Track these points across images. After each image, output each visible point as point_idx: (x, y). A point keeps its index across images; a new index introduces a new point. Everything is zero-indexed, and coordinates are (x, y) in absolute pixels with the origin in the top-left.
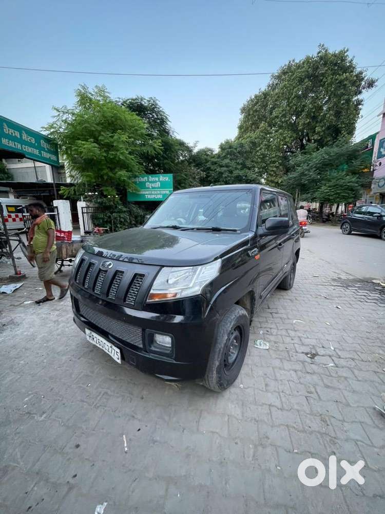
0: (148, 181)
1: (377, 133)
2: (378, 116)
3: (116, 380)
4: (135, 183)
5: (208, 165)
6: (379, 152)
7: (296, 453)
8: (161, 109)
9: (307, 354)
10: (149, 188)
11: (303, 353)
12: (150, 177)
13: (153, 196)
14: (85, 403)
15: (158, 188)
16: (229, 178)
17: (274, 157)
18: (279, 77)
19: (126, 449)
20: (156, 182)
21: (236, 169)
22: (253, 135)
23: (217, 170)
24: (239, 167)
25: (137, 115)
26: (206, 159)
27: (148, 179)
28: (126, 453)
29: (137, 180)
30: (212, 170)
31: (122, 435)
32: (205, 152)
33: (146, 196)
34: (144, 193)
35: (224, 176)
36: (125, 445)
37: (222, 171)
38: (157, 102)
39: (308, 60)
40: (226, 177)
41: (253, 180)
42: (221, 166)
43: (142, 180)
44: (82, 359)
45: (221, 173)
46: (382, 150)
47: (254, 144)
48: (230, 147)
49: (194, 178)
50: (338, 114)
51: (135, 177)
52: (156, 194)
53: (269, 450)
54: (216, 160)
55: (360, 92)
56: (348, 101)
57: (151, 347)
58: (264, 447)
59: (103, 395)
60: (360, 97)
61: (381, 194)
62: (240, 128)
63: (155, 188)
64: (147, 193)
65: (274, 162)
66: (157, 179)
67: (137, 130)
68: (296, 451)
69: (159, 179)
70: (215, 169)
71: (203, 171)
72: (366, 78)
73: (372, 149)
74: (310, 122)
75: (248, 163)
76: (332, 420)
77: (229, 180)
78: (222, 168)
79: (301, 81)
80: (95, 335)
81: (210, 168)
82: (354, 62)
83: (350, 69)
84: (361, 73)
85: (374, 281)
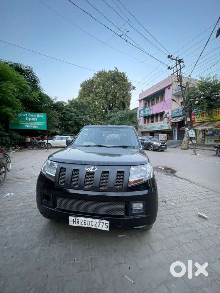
0: (28, 116)
1: (138, 107)
2: (138, 101)
3: (91, 248)
4: (17, 117)
5: (64, 111)
6: (140, 115)
7: (192, 242)
8: (35, 74)
9: (163, 202)
10: (28, 121)
11: (161, 202)
12: (29, 114)
13: (31, 126)
14: (83, 272)
15: (35, 121)
16: (77, 119)
17: (98, 111)
18: (98, 75)
19: (132, 282)
20: (34, 117)
21: (80, 115)
22: (89, 99)
23: (70, 114)
24: (82, 114)
25: (19, 74)
26: (62, 108)
27: (28, 115)
28: (134, 284)
29: (19, 115)
30: (66, 114)
31: (123, 276)
32: (61, 103)
33: (26, 126)
34: (24, 124)
35: (74, 118)
36: (130, 280)
37: (73, 115)
38: (33, 70)
39: (110, 72)
40: (75, 118)
41: (90, 122)
42: (72, 112)
43: (23, 115)
44: (52, 245)
45: (72, 116)
46: (140, 114)
47: (89, 103)
48: (76, 103)
49: (56, 117)
50: (124, 97)
51: (17, 113)
52: (34, 125)
53: (184, 246)
54: (68, 109)
55: (131, 91)
56: (127, 93)
57: (132, 212)
58: (182, 246)
59: (91, 260)
60: (131, 92)
61: (142, 132)
62: (80, 94)
63: (33, 121)
64: (27, 124)
65: (99, 114)
66: (35, 116)
67: (21, 83)
68: (191, 241)
69: (36, 116)
70: (68, 114)
71: (62, 114)
72: (132, 85)
73: (137, 113)
74: (113, 98)
75: (86, 112)
76: (190, 224)
77: (77, 120)
78: (72, 114)
79: (109, 79)
80: (80, 218)
81: (65, 112)
82: (128, 78)
83: (126, 80)
84: (130, 83)
85: (159, 167)
